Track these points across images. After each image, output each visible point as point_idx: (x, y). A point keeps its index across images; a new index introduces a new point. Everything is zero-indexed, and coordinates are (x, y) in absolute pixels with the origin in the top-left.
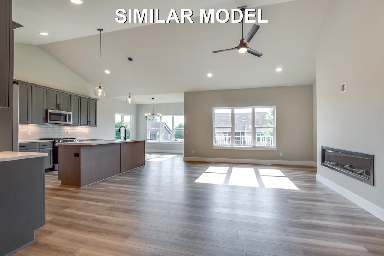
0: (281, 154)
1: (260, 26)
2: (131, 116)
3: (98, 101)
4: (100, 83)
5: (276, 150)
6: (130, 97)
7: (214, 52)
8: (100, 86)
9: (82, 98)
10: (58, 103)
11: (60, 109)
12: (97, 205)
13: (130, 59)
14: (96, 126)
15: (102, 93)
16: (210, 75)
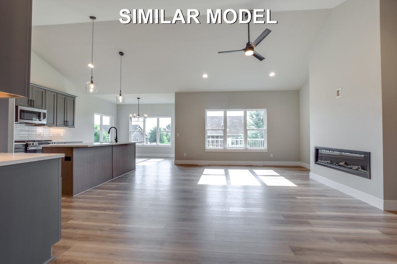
0: (272, 156)
1: (271, 31)
2: (111, 116)
3: (76, 98)
4: (92, 77)
5: (267, 151)
6: (120, 95)
7: (219, 52)
8: (92, 81)
9: (58, 94)
10: (30, 98)
11: (33, 106)
12: (105, 214)
13: (121, 54)
14: (74, 127)
15: (94, 89)
16: (205, 76)
